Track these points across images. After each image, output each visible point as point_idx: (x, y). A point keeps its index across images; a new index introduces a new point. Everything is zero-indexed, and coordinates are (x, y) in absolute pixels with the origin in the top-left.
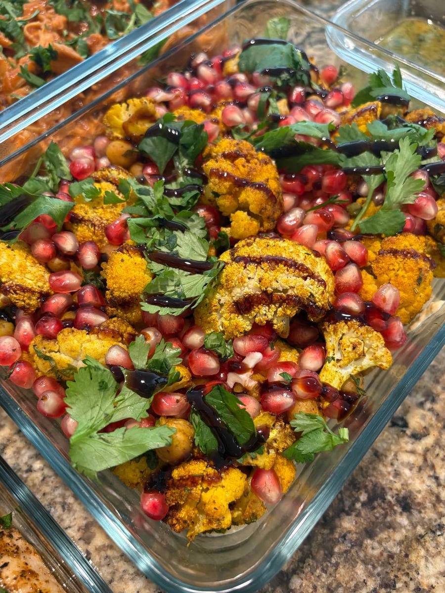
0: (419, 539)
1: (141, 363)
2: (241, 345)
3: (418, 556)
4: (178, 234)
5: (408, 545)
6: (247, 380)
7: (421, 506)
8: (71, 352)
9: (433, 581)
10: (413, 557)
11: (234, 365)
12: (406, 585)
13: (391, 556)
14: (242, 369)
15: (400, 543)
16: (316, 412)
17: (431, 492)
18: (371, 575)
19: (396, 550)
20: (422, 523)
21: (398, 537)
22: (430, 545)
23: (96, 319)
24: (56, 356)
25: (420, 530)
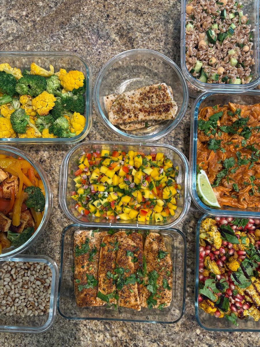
0: (227, 338)
1: (221, 282)
2: (238, 296)
3: (223, 340)
4: (250, 267)
5: (224, 337)
6: (233, 301)
7: (233, 335)
8: (213, 268)
9: (221, 345)
10: (223, 339)
11: (234, 297)
12: (217, 341)
13: (220, 335)
14: (234, 299)
15: (223, 335)
16: (237, 316)
17: (237, 335)
18: (214, 334)
19: (221, 335)
20: (230, 337)
21: (224, 334)
22: (227, 341)
23: (221, 264)
24: (210, 265)
25: (228, 337)
